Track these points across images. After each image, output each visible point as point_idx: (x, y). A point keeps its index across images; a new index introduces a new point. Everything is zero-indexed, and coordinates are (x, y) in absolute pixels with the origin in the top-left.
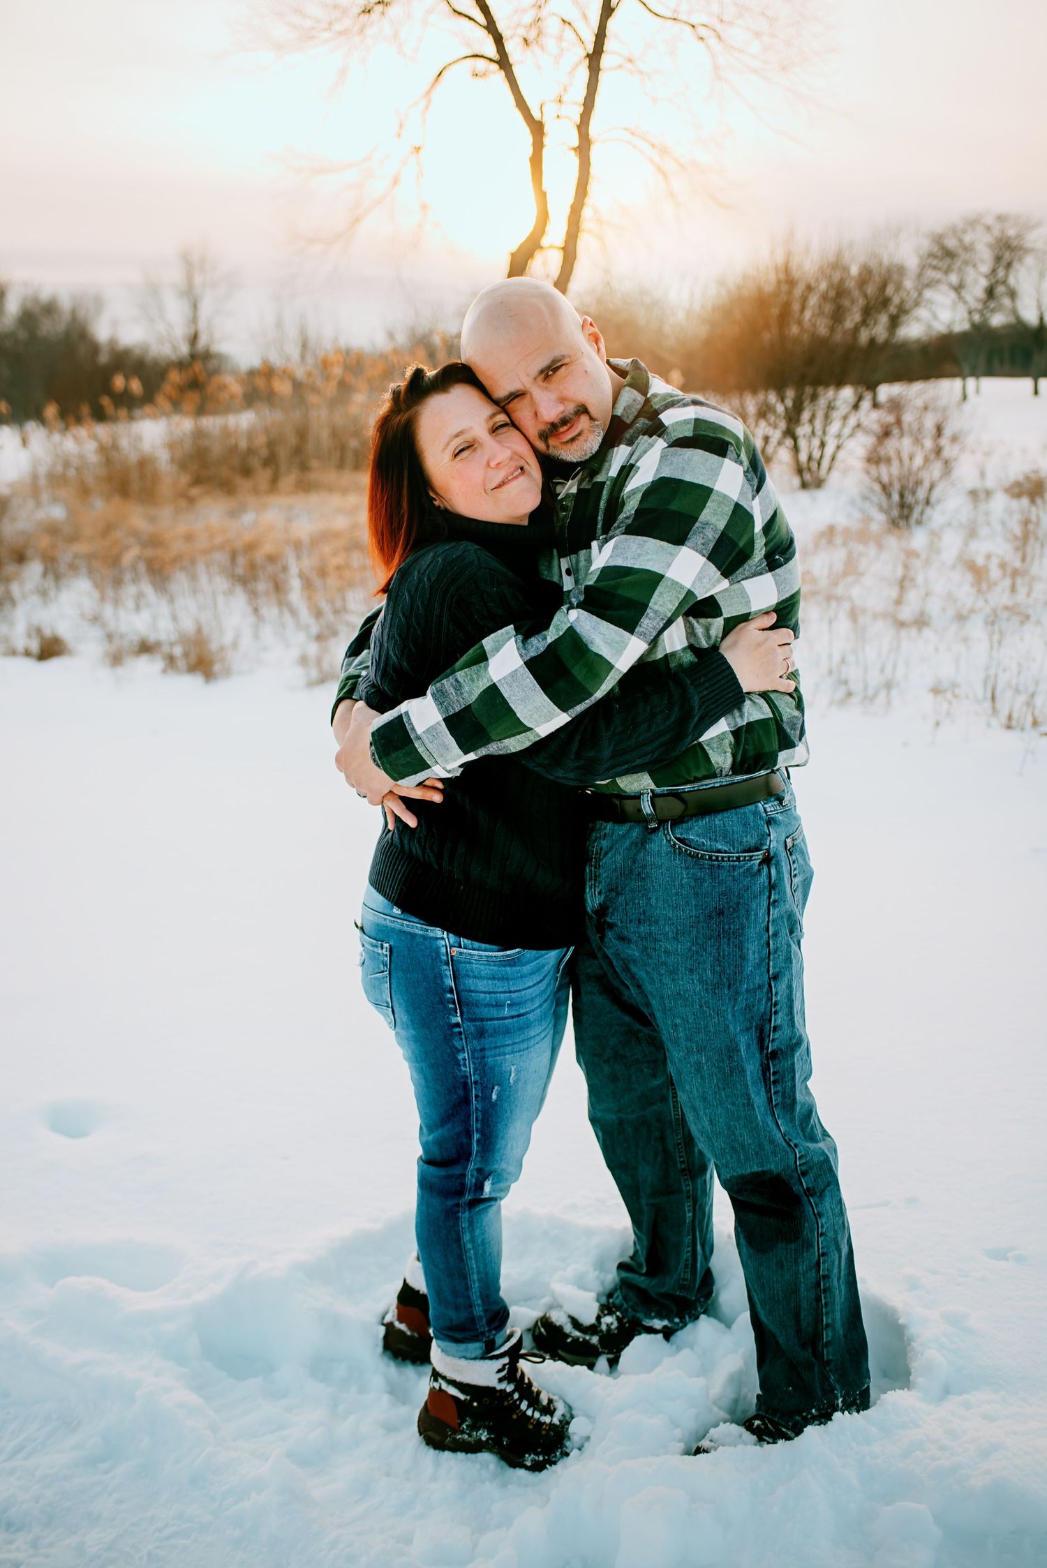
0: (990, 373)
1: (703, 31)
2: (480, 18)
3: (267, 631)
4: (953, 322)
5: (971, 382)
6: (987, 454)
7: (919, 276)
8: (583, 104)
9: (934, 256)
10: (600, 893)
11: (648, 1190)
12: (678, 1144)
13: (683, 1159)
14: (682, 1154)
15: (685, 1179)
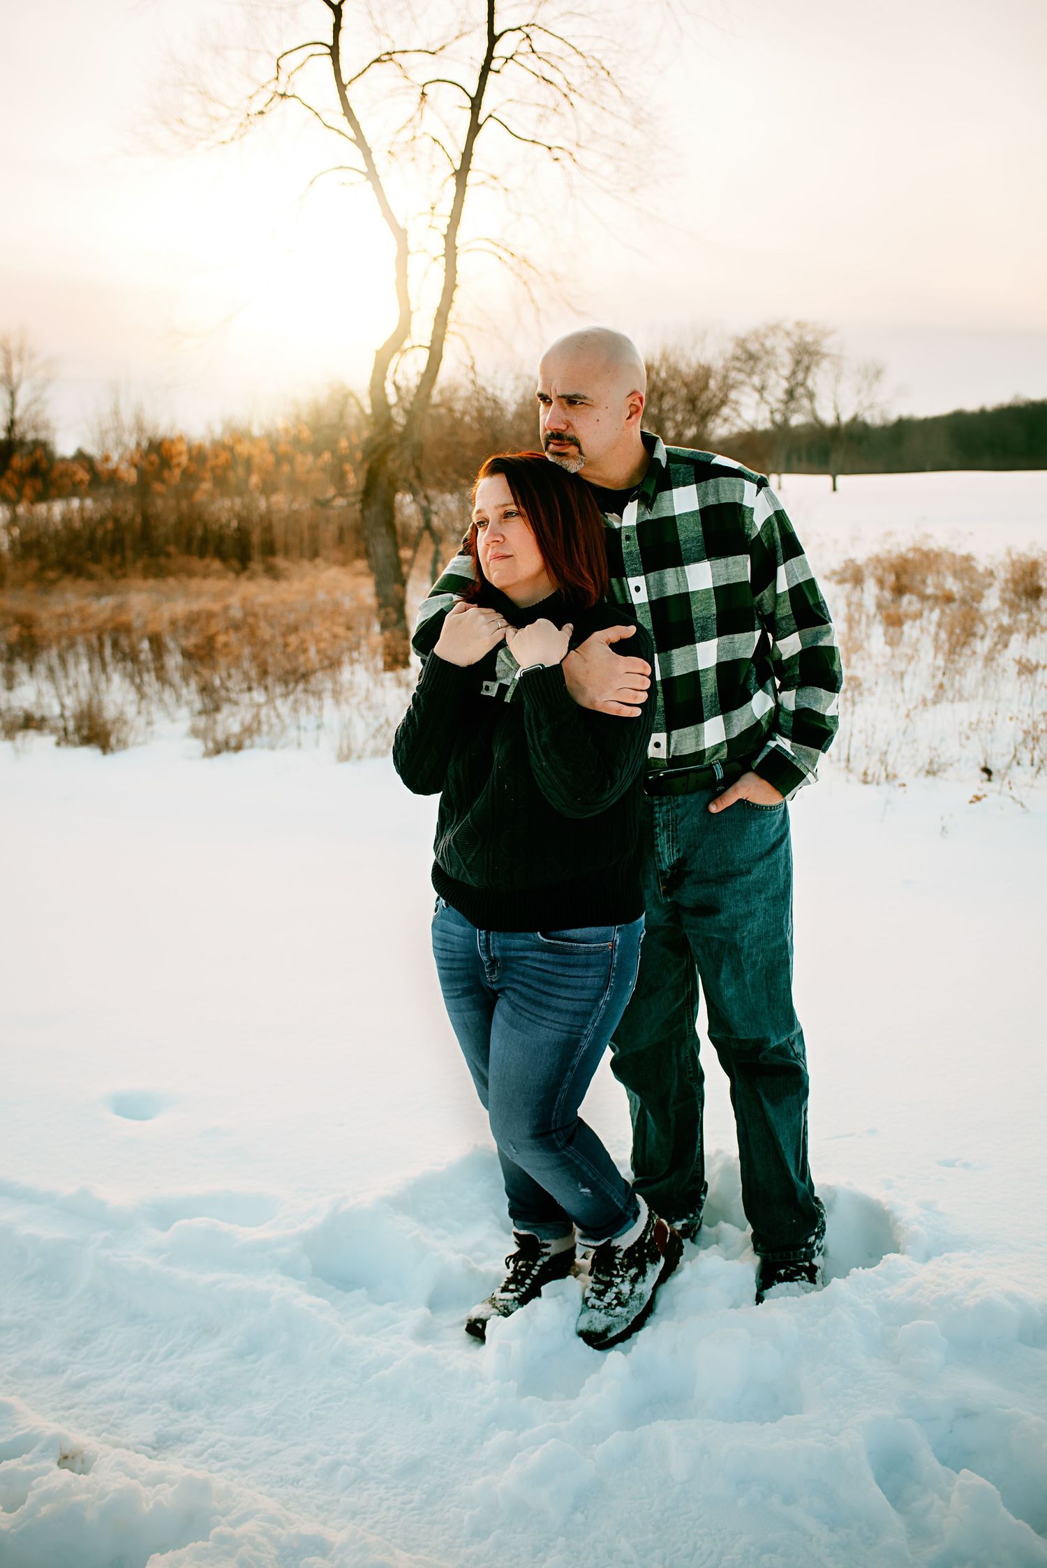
0: (789, 471)
1: (557, 153)
2: (351, 133)
3: (153, 707)
4: (756, 422)
7: (725, 377)
8: (450, 217)
9: (737, 359)
10: (678, 851)
11: (671, 1101)
12: (687, 1057)
13: (690, 1070)
14: (690, 1065)
15: (695, 1085)
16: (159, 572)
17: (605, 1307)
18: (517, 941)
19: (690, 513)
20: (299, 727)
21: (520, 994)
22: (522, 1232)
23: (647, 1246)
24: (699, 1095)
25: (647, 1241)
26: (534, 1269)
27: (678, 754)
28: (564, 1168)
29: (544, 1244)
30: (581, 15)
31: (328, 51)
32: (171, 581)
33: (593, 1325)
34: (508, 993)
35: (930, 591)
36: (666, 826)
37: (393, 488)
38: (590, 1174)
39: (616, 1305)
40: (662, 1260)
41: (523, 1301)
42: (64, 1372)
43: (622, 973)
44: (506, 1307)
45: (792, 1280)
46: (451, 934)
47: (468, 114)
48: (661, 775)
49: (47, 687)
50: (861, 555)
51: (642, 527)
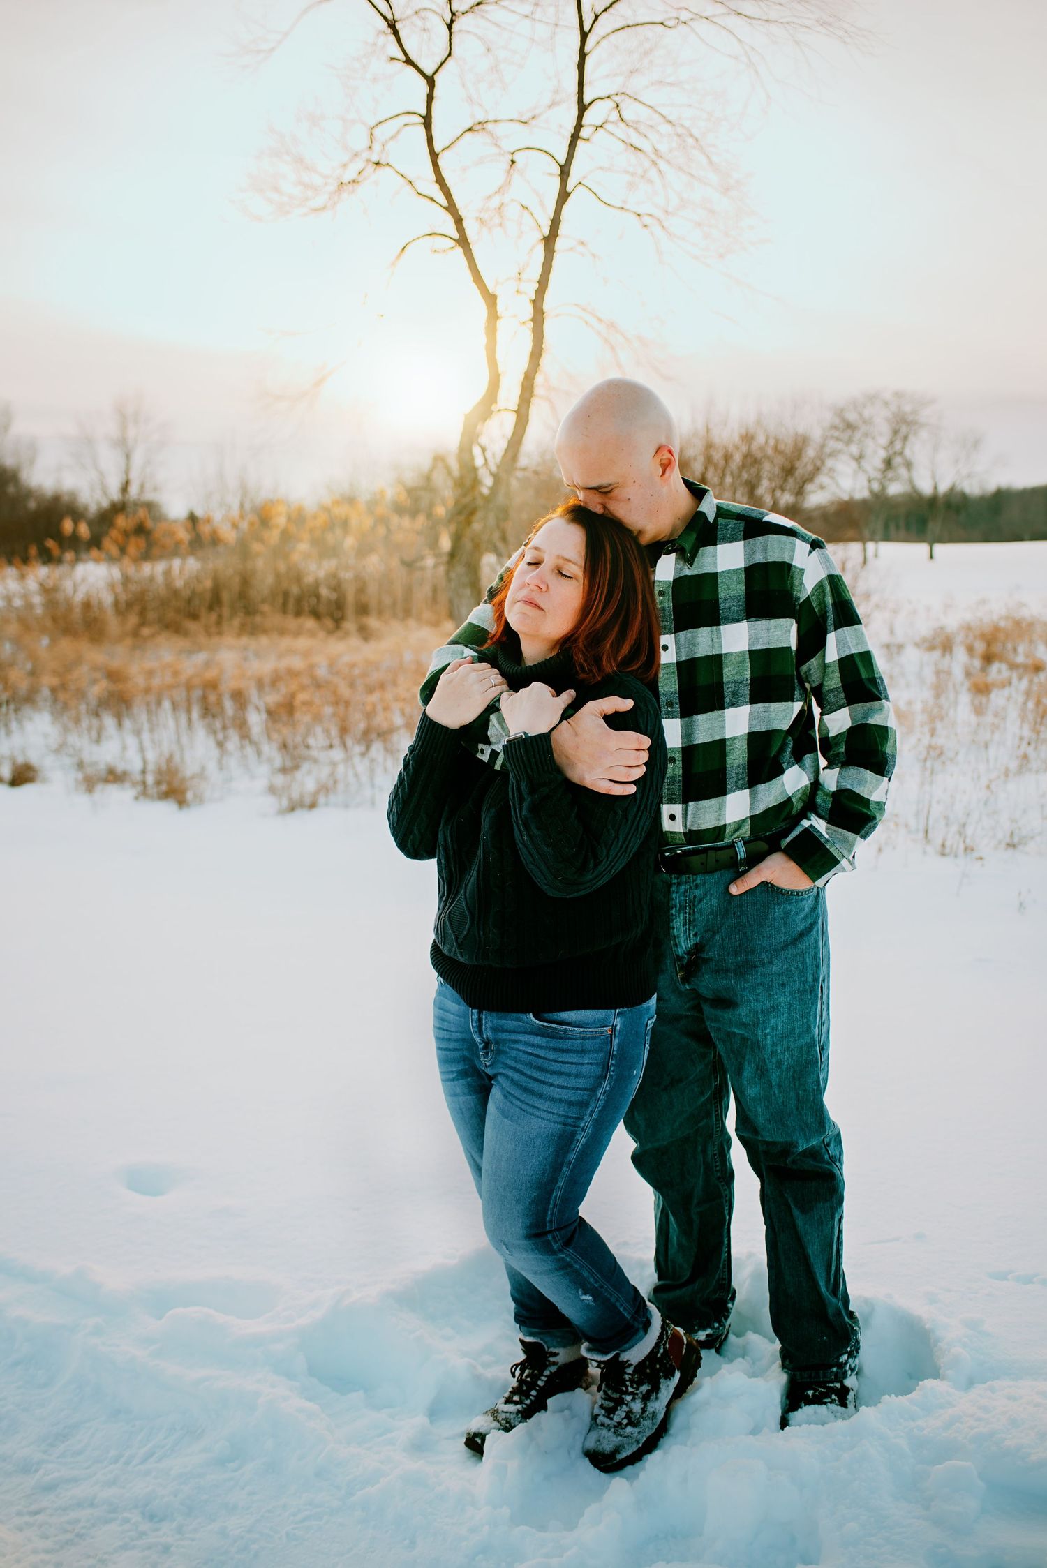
0: (887, 538)
1: (647, 220)
2: (442, 200)
3: (233, 763)
4: (854, 491)
5: (871, 546)
6: (895, 612)
7: (823, 446)
8: (538, 282)
9: (835, 428)
10: (695, 935)
11: (695, 1201)
12: (715, 1155)
13: (718, 1168)
14: (717, 1164)
15: (723, 1186)
16: (251, 631)
17: (615, 1427)
18: (510, 1022)
19: (734, 570)
20: (373, 786)
21: (512, 1081)
22: (529, 1339)
23: (660, 1361)
24: (726, 1196)
25: (659, 1355)
26: (540, 1380)
27: (696, 829)
28: (562, 1272)
29: (551, 1352)
30: (672, 84)
31: (422, 120)
32: (264, 640)
33: (601, 1444)
34: (500, 1078)
35: (1020, 659)
36: (683, 908)
37: (478, 548)
38: (591, 1280)
39: (626, 1425)
40: (678, 1375)
41: (526, 1414)
42: (37, 1471)
43: (625, 1061)
44: (508, 1421)
45: (821, 1403)
46: (447, 1012)
47: (557, 181)
48: (679, 852)
49: (131, 741)
50: (952, 622)
51: (679, 583)
